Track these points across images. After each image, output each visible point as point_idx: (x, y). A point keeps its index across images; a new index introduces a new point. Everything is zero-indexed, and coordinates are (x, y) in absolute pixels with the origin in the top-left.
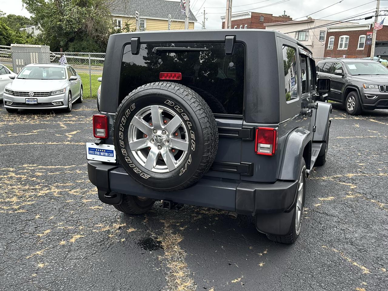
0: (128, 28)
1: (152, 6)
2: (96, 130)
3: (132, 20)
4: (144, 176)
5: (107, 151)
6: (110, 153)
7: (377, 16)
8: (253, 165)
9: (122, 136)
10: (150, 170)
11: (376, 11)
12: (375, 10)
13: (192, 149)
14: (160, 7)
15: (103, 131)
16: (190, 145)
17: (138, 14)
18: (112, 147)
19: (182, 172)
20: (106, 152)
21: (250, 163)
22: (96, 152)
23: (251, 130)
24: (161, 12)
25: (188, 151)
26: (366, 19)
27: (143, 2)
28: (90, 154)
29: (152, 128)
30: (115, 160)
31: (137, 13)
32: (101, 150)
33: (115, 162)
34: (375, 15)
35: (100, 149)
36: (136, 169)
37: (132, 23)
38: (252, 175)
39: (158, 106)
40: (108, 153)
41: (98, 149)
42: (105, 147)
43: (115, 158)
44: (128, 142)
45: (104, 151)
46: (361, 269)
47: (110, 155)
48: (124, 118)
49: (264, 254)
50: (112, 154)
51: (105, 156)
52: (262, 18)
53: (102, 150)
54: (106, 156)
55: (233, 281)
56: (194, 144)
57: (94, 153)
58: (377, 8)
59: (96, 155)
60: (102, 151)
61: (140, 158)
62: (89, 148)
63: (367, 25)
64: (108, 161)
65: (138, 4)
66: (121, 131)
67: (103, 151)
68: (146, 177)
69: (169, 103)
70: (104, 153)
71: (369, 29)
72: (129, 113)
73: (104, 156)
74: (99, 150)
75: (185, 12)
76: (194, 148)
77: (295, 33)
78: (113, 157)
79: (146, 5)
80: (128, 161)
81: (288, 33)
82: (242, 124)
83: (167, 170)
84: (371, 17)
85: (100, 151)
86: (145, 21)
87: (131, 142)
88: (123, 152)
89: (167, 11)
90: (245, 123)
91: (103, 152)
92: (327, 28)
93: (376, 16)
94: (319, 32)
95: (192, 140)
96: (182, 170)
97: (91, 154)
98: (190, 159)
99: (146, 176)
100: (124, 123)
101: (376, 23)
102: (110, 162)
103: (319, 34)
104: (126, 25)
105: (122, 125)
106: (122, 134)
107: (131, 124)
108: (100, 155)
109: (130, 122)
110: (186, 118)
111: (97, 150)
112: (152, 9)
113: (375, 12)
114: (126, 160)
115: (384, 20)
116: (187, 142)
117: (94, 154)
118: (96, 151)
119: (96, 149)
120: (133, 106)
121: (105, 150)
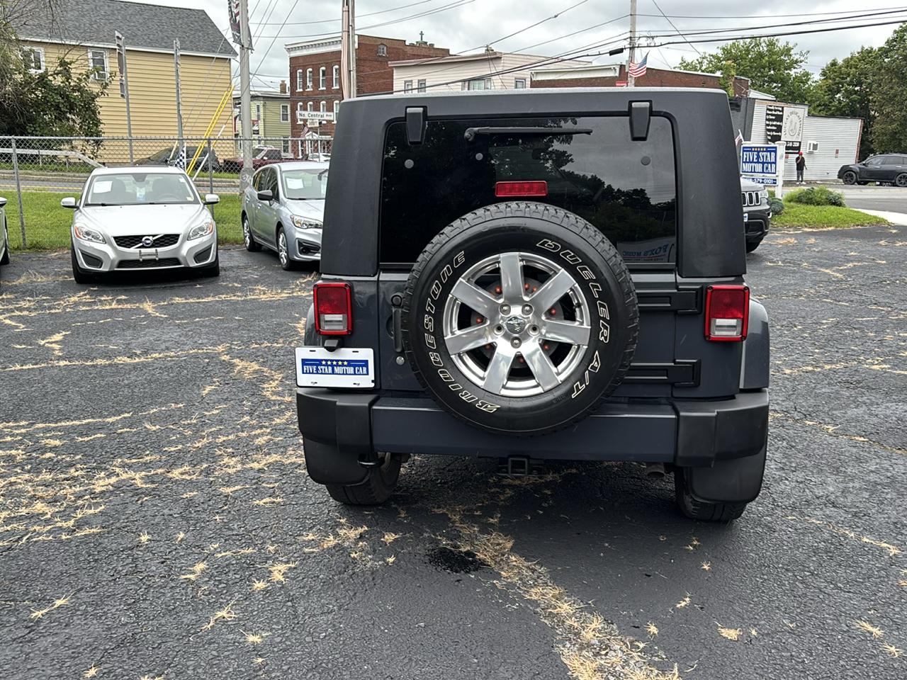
0: (68, 71)
1: (120, 18)
2: (321, 318)
3: (78, 51)
4: (486, 407)
5: (351, 363)
6: (359, 366)
7: (632, 48)
8: (699, 363)
9: (431, 325)
10: (497, 393)
11: (631, 38)
12: (628, 35)
13: (602, 339)
14: (140, 21)
15: (341, 319)
16: (595, 331)
17: (121, 39)
18: (367, 354)
19: (578, 390)
20: (349, 365)
21: (695, 361)
22: (323, 367)
23: (697, 293)
24: (146, 32)
25: (588, 346)
26: (612, 53)
27: (96, 8)
28: (306, 373)
29: (501, 301)
30: (373, 381)
31: (118, 37)
32: (335, 363)
33: (372, 385)
34: (629, 46)
35: (332, 361)
36: (466, 394)
37: (77, 60)
38: (697, 385)
39: (517, 253)
40: (354, 366)
41: (326, 361)
42: (347, 354)
43: (372, 376)
44: (443, 337)
45: (343, 364)
46: (882, 549)
47: (358, 371)
48: (437, 285)
49: (694, 546)
50: (365, 369)
51: (347, 374)
52: (383, 49)
53: (337, 361)
54: (350, 374)
55: (678, 606)
56: (606, 328)
57: (317, 369)
58: (631, 32)
59: (322, 373)
60: (337, 364)
61: (470, 370)
62: (303, 360)
63: (612, 67)
65: (82, 12)
66: (429, 313)
67: (340, 363)
68: (492, 407)
69: (549, 245)
70: (345, 368)
71: (617, 75)
72: (449, 272)
73: (343, 374)
74: (329, 363)
75: (238, 34)
76: (606, 338)
77: (460, 83)
78: (368, 374)
79: (105, 16)
80: (445, 379)
81: (447, 84)
82: (674, 281)
83: (539, 390)
84: (620, 51)
85: (333, 365)
86: (106, 54)
87: (448, 337)
88: (434, 358)
89: (161, 31)
90: (680, 279)
91: (340, 366)
92: (529, 73)
93: (630, 48)
94: (514, 81)
95: (601, 321)
96: (577, 386)
97: (310, 373)
98: (597, 360)
99: (489, 406)
100: (435, 295)
101: (631, 61)
102: (360, 386)
103: (514, 85)
104: (61, 65)
105: (433, 301)
106: (430, 320)
107: (450, 296)
108: (333, 373)
109: (449, 293)
110: (588, 274)
111: (324, 363)
112: (121, 24)
113: (629, 40)
114: (441, 375)
115: (646, 56)
116: (587, 326)
117: (317, 373)
118: (324, 365)
119: (322, 360)
120: (460, 256)
121: (347, 361)
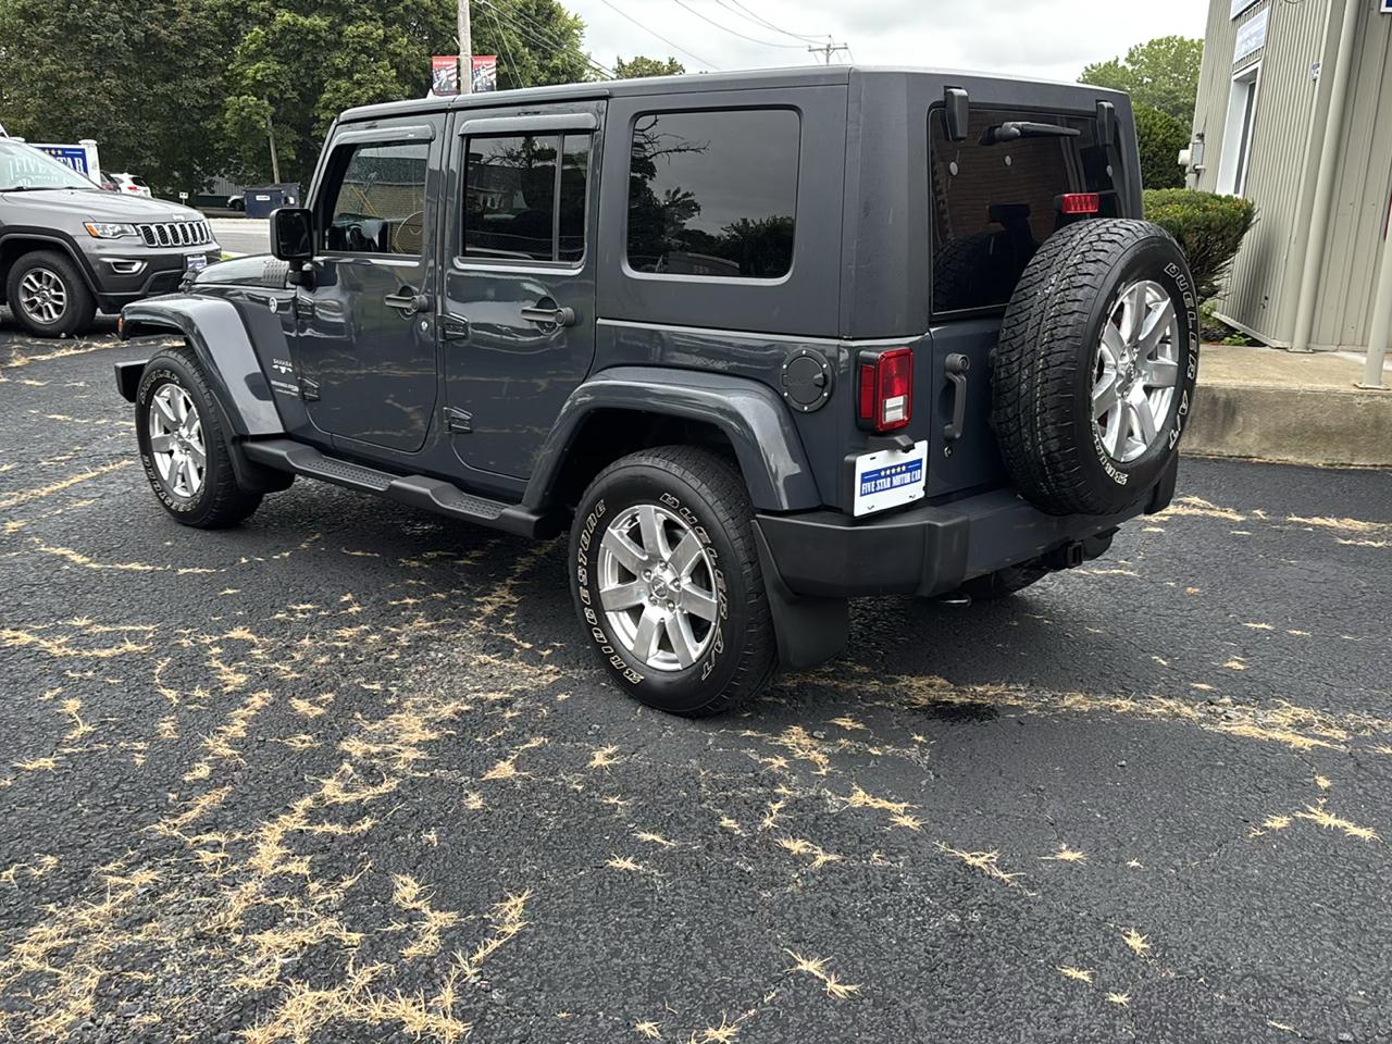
35: (891, 468)
41: (885, 469)
53: (896, 467)
59: (880, 490)
64: (911, 500)
